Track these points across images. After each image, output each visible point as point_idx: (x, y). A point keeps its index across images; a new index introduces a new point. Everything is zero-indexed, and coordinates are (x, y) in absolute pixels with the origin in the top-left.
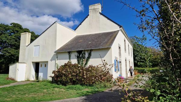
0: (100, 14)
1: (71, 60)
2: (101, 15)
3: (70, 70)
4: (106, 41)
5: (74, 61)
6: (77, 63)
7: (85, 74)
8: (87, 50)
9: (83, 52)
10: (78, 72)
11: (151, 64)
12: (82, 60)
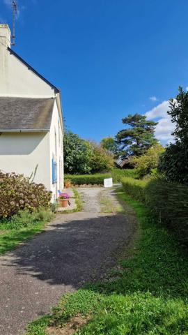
0: (9, 52)
2: (12, 56)
11: (89, 168)
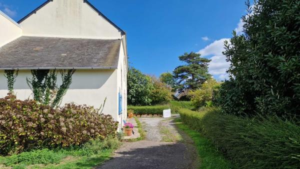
0: (83, 1)
1: (14, 90)
3: (18, 116)
4: (100, 54)
5: (24, 94)
6: (32, 97)
7: (62, 124)
8: (61, 71)
9: (49, 74)
10: (43, 120)
11: (150, 100)
12: (48, 91)
